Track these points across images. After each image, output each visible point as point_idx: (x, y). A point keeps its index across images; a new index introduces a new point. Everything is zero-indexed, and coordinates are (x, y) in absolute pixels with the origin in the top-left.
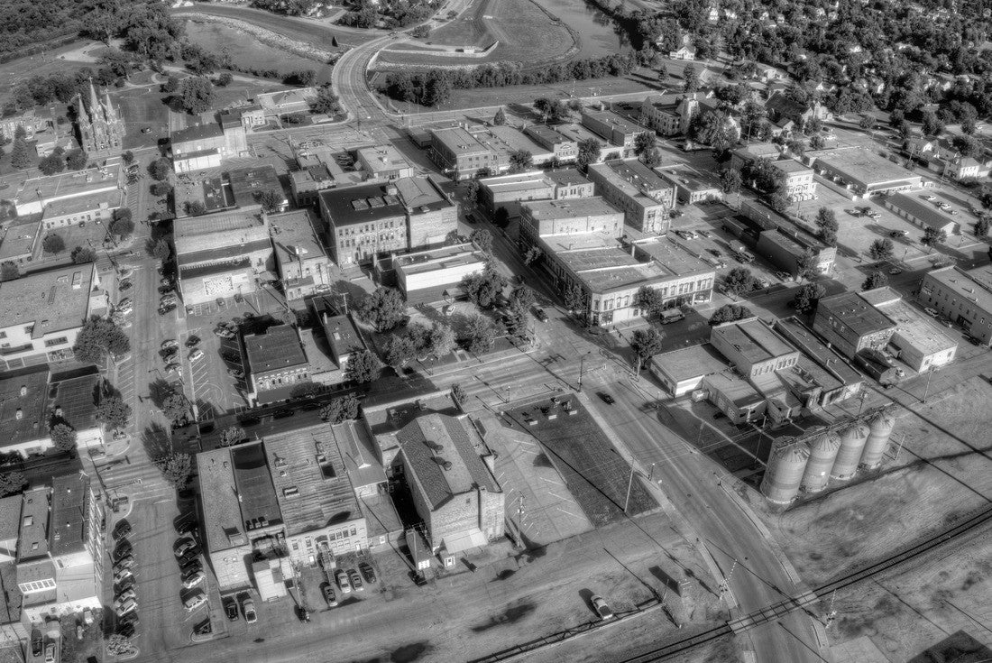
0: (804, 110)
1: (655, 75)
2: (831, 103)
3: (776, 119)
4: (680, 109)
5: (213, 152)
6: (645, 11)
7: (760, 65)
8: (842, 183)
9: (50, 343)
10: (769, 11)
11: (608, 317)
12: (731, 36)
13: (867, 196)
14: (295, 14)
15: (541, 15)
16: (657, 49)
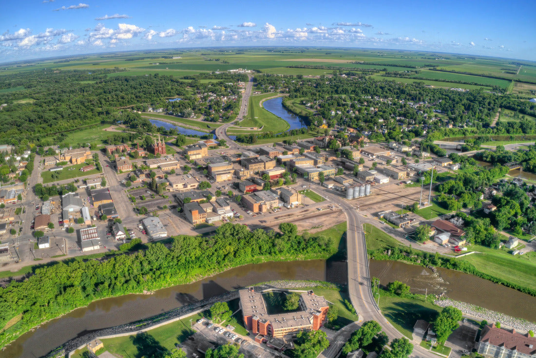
0: (359, 138)
1: (316, 133)
2: (369, 137)
3: (351, 141)
4: (324, 141)
5: (199, 154)
6: (310, 113)
7: (348, 128)
8: (368, 155)
9: (191, 186)
10: (353, 110)
11: (313, 179)
12: (339, 120)
13: (374, 157)
14: (186, 117)
15: (274, 116)
16: (315, 125)
